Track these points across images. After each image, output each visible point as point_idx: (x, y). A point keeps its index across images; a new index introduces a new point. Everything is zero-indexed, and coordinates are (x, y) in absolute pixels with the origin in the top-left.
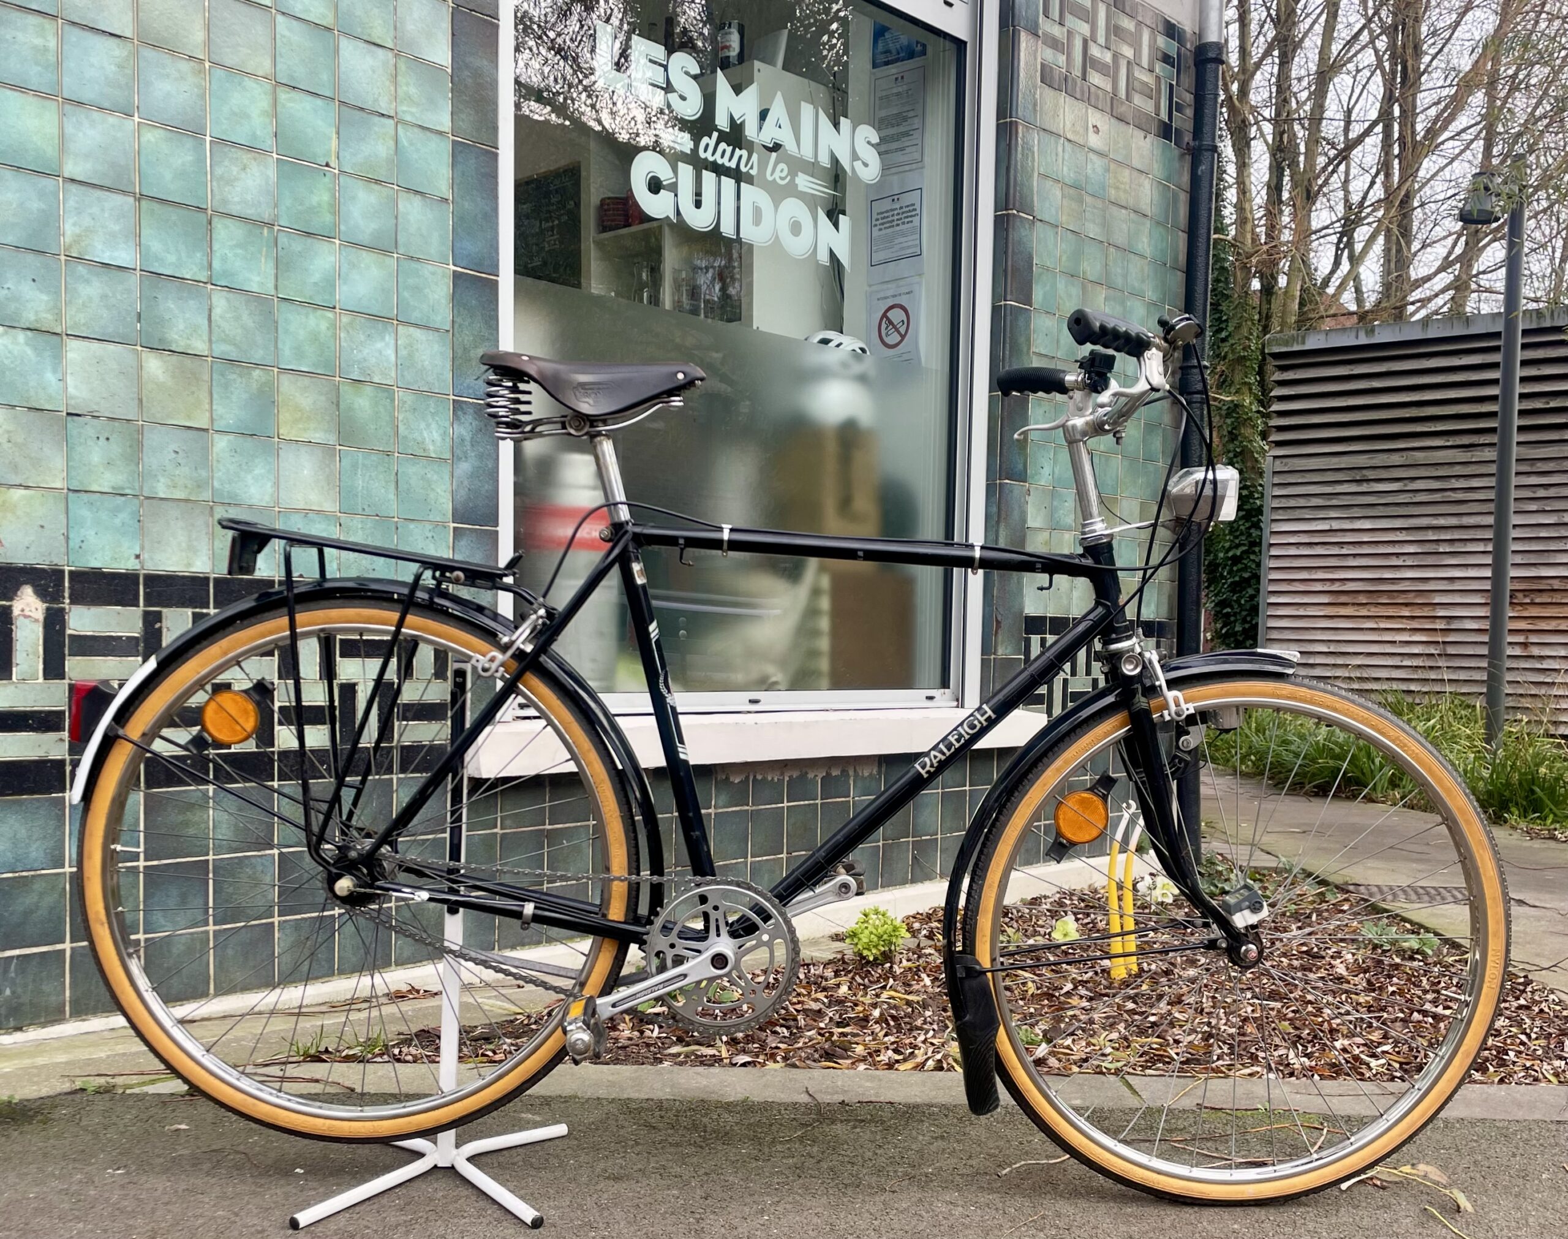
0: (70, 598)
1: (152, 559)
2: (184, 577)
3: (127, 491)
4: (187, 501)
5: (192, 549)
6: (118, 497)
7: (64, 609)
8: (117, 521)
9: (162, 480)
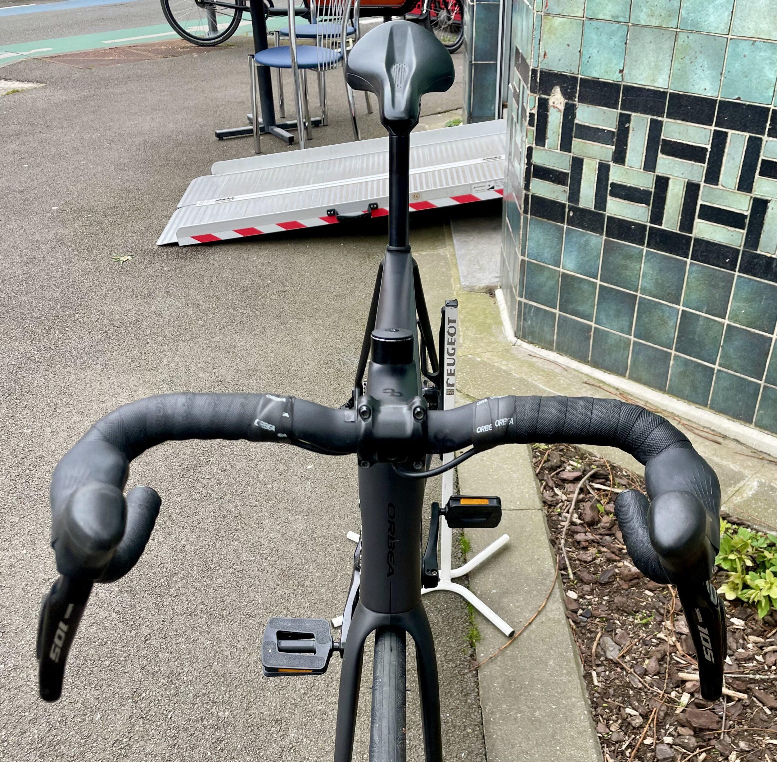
0: (579, 98)
1: (630, 74)
2: (649, 90)
3: (621, 19)
4: (660, 27)
5: (657, 68)
6: (614, 23)
7: (575, 105)
8: (612, 43)
9: (645, 10)
